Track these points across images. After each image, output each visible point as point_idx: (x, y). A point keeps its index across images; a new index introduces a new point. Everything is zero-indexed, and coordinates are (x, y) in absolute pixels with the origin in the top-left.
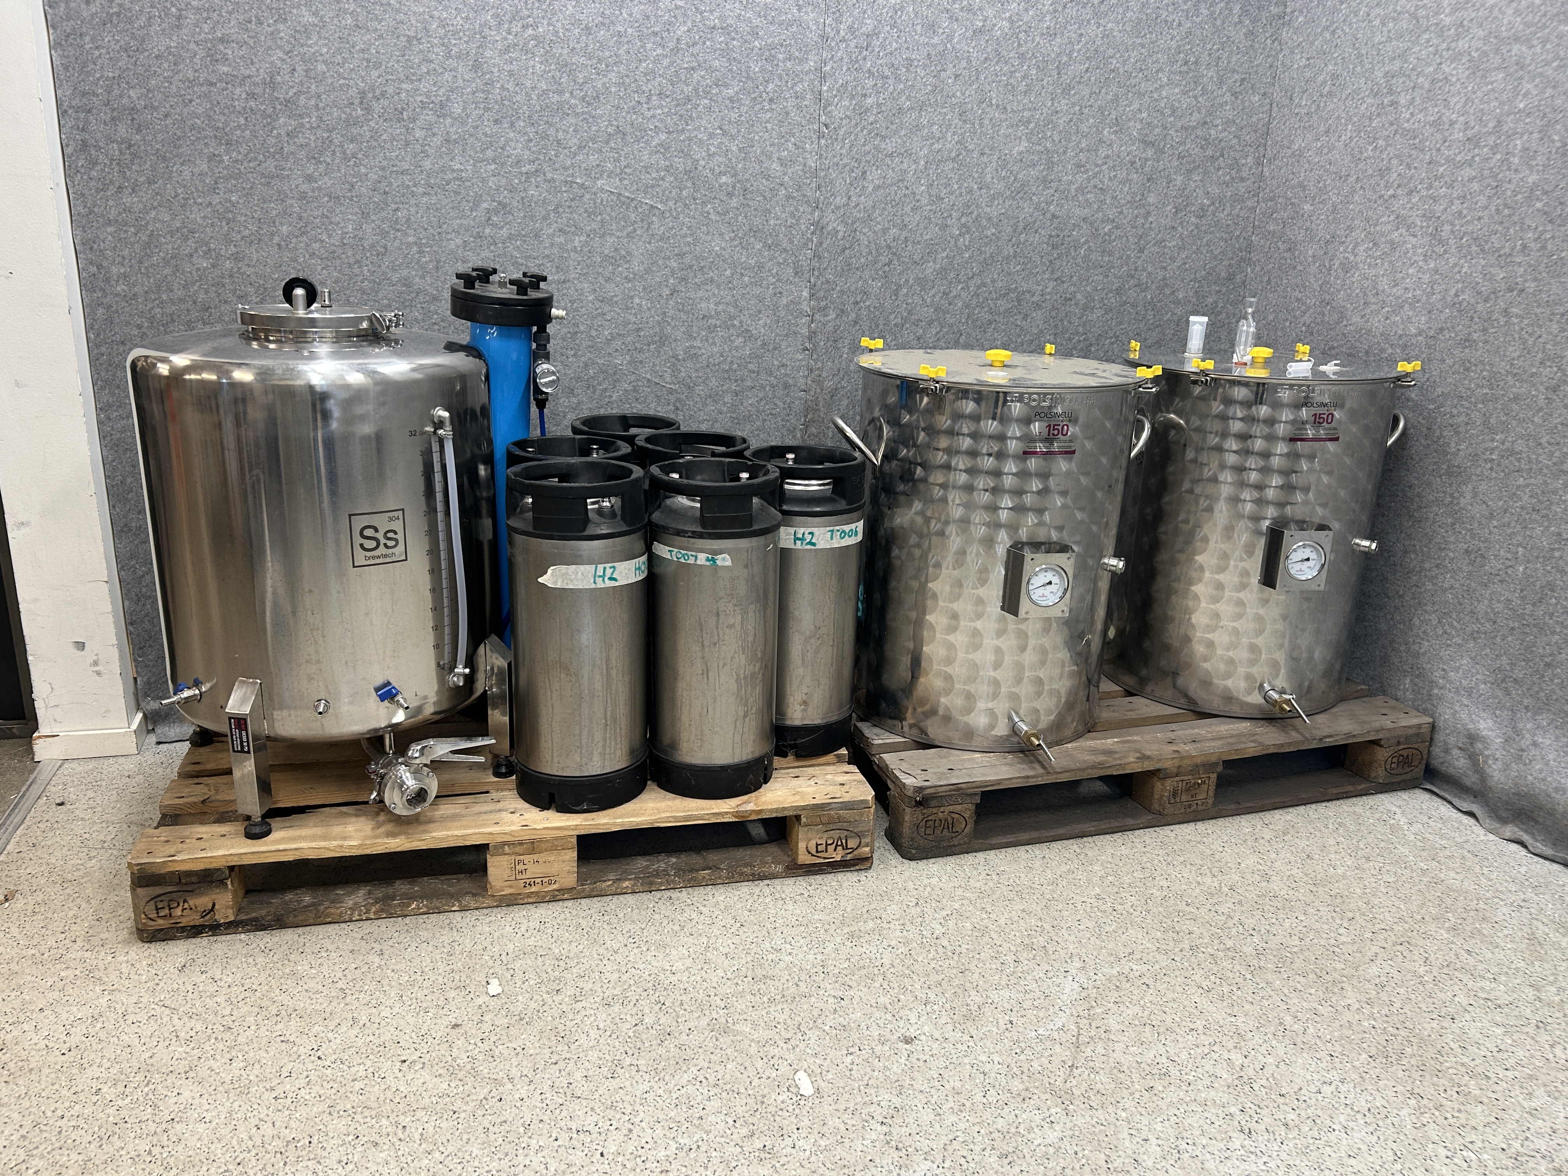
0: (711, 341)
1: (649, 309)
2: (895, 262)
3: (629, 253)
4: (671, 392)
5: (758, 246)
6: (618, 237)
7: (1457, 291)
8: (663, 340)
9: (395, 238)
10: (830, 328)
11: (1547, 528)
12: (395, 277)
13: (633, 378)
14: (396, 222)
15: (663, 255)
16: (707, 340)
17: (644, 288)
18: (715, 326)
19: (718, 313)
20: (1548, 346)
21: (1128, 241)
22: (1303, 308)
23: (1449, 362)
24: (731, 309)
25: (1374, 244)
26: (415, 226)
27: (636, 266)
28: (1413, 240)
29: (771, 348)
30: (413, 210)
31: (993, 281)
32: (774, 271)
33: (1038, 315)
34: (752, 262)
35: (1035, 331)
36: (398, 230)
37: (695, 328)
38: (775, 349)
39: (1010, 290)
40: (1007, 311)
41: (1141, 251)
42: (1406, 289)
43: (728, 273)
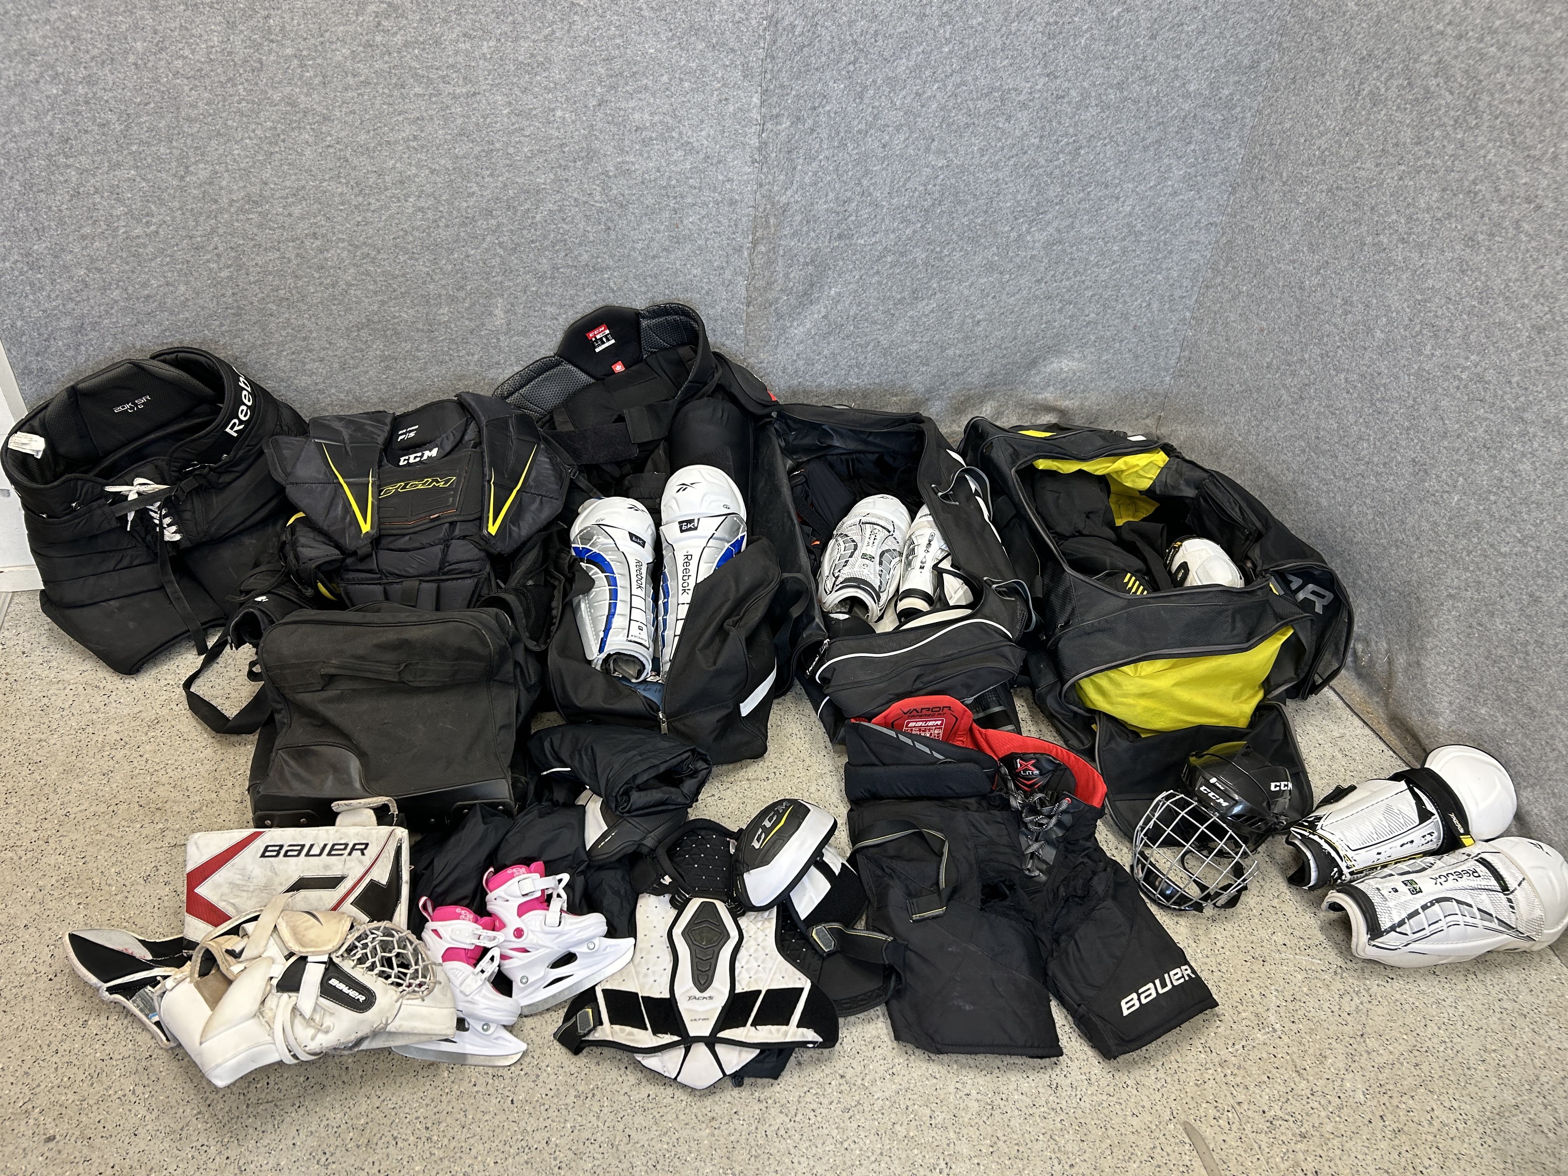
0: (646, 155)
1: (573, 122)
2: (862, 60)
3: (548, 59)
4: (601, 211)
5: (701, 46)
6: (534, 41)
7: (1476, 178)
8: (590, 155)
9: (270, 51)
10: (783, 136)
11: (1491, 469)
12: (277, 97)
13: (558, 197)
14: (270, 32)
15: (587, 60)
16: (641, 155)
17: (567, 99)
18: (651, 139)
19: (653, 125)
20: (1547, 281)
21: (1139, 26)
22: (1322, 128)
23: (1449, 255)
24: (668, 119)
25: (1409, 84)
26: (292, 35)
27: (557, 74)
28: (1449, 98)
29: (715, 161)
30: (287, 16)
31: (976, 79)
32: (719, 75)
33: (1024, 116)
34: (693, 65)
35: (1018, 133)
36: (272, 41)
37: (627, 142)
38: (719, 162)
39: (993, 89)
40: (987, 112)
41: (1153, 37)
42: (1428, 152)
43: (665, 79)
